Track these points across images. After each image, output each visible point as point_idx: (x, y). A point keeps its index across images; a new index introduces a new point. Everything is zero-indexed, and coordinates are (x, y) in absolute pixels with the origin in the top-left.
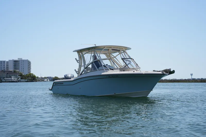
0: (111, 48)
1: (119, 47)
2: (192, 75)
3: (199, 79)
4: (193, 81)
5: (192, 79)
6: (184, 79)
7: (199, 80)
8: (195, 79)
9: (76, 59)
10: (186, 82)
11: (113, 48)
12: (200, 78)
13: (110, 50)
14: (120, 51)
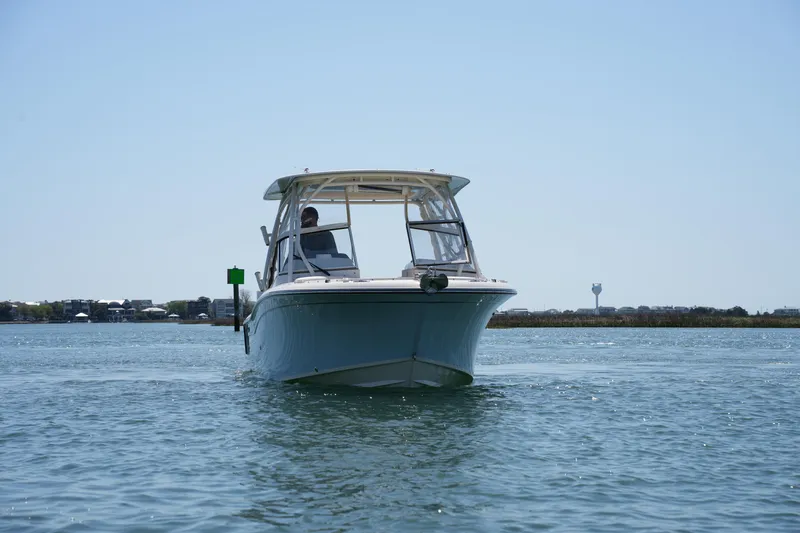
0: (359, 180)
1: (397, 176)
2: (597, 290)
3: (629, 311)
4: (604, 320)
5: (597, 313)
6: (562, 309)
7: (628, 315)
8: (614, 309)
9: (263, 229)
10: (572, 326)
11: (364, 180)
12: (636, 307)
13: (353, 188)
14: (400, 192)
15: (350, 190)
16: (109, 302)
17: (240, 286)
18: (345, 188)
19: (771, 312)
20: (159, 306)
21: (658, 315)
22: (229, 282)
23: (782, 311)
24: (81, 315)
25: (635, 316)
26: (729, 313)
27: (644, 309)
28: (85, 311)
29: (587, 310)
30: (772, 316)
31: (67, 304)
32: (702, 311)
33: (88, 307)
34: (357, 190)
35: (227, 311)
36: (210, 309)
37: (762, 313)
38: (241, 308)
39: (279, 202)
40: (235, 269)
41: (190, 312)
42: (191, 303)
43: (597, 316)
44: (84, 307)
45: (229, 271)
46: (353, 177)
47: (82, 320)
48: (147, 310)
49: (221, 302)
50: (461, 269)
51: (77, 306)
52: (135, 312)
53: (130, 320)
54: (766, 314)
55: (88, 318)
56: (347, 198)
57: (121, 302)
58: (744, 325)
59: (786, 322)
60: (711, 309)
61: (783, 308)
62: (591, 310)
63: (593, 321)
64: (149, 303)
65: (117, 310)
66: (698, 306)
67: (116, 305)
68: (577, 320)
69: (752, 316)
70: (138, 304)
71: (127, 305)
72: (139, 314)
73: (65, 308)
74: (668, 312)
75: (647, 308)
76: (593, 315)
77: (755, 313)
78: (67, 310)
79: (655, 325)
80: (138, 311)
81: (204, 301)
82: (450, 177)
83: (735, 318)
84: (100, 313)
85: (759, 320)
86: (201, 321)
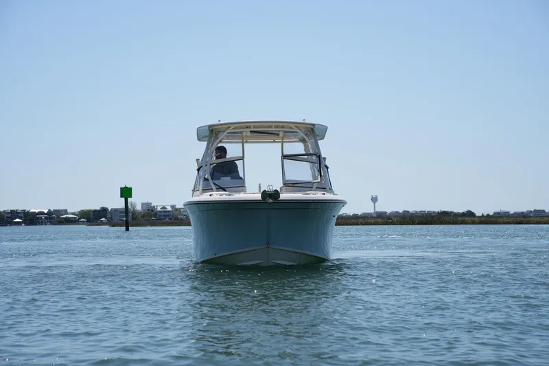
0: (250, 128)
1: (276, 124)
2: (374, 200)
3: (396, 214)
4: (379, 220)
5: (375, 216)
6: (351, 213)
7: (396, 216)
8: (386, 213)
10: (358, 224)
11: (254, 127)
12: (401, 211)
13: (247, 132)
14: (278, 135)
15: (245, 134)
16: (37, 211)
17: (129, 199)
18: (241, 132)
19: (491, 214)
20: (72, 214)
21: (416, 216)
22: (121, 196)
23: (499, 213)
24: (17, 220)
25: (400, 217)
26: (463, 215)
27: (406, 212)
28: (20, 218)
29: (368, 214)
30: (491, 217)
31: (8, 213)
32: (445, 213)
33: (22, 215)
34: (249, 134)
35: (120, 216)
36: (109, 216)
37: (485, 215)
38: (130, 214)
39: (206, 143)
40: (126, 187)
41: (95, 217)
42: (95, 211)
43: (375, 218)
44: (19, 215)
45: (121, 188)
46: (245, 125)
47: (18, 224)
48: (64, 216)
49: (116, 210)
50: (315, 186)
51: (14, 214)
52: (55, 218)
53: (52, 223)
54: (488, 215)
55: (23, 222)
56: (243, 140)
57: (46, 211)
58: (473, 223)
59: (501, 220)
60: (451, 213)
61: (499, 211)
62: (370, 214)
63: (372, 221)
64: (65, 212)
65: (43, 217)
66: (442, 210)
67: (42, 213)
68: (360, 220)
69: (479, 217)
70: (57, 212)
71: (50, 213)
72: (58, 219)
73: (6, 215)
74: (423, 214)
75: (408, 212)
76: (373, 217)
77: (481, 215)
78: (7, 217)
79: (413, 224)
80: (58, 217)
81: (104, 210)
82: (314, 125)
83: (467, 218)
84: (31, 219)
85: (483, 219)
86: (102, 224)
